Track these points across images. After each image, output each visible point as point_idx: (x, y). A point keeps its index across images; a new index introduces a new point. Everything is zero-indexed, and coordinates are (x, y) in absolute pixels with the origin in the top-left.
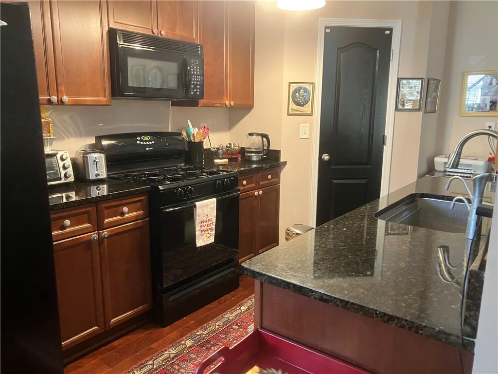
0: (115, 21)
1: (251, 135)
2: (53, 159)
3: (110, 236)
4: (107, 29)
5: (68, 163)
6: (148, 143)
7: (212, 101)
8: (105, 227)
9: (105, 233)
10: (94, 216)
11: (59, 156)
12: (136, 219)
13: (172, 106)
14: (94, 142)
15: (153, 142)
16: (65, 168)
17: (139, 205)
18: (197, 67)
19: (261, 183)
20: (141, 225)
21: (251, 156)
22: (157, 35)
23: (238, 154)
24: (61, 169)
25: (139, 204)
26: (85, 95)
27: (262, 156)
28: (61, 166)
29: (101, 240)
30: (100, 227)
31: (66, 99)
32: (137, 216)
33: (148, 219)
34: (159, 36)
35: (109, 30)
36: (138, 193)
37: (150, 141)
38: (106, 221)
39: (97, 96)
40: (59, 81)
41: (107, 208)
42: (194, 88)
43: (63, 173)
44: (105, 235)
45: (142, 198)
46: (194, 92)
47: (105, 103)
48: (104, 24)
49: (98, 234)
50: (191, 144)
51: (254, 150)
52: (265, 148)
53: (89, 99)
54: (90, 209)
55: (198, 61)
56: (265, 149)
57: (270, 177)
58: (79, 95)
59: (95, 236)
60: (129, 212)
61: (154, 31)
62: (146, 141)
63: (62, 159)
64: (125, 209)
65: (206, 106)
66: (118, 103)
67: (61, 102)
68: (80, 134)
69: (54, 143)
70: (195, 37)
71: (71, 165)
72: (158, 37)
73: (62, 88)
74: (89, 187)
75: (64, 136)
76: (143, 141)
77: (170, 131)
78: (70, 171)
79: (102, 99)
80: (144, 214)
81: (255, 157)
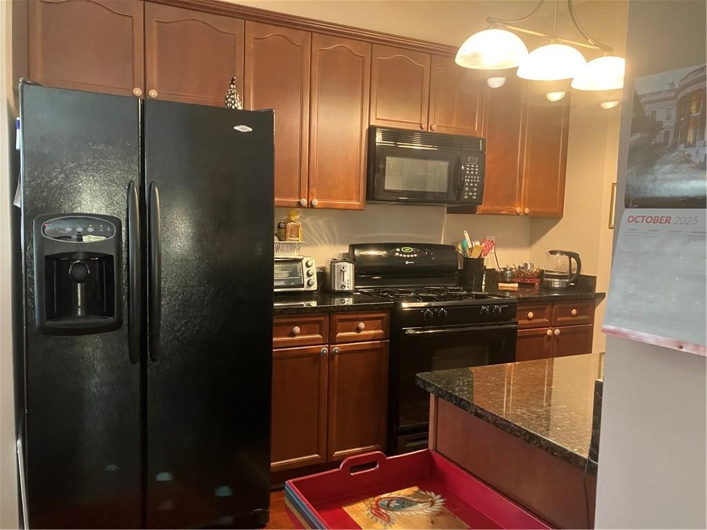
0: (377, 117)
1: (553, 253)
2: (299, 265)
3: (340, 353)
4: (367, 127)
5: (313, 270)
6: (408, 256)
7: (497, 208)
8: (337, 341)
9: (336, 348)
10: (326, 327)
11: (304, 262)
12: (374, 338)
13: (448, 213)
14: (347, 251)
15: (415, 255)
16: (309, 275)
17: (378, 324)
18: (475, 166)
19: (559, 319)
20: (379, 346)
21: (551, 282)
22: (426, 130)
23: (536, 278)
24: (305, 276)
25: (379, 321)
26: (337, 198)
27: (567, 283)
28: (305, 272)
29: (331, 355)
30: (331, 340)
31: (316, 202)
32: (375, 335)
33: (388, 341)
34: (429, 130)
35: (369, 128)
36: (377, 308)
37: (412, 253)
38: (339, 334)
39: (350, 199)
40: (311, 183)
41: (341, 320)
42: (468, 191)
43: (306, 280)
44: (336, 350)
45: (384, 315)
46: (468, 195)
47: (357, 208)
48: (364, 122)
49: (329, 348)
50: (467, 261)
51: (557, 274)
52: (575, 272)
53: (341, 203)
54: (322, 318)
55: (477, 158)
56: (574, 274)
57: (574, 312)
58: (330, 197)
59: (325, 349)
60: (365, 330)
61: (423, 126)
62: (407, 254)
63: (308, 266)
64: (362, 325)
65: (487, 213)
66: (374, 208)
67: (311, 206)
68: (334, 241)
69: (302, 249)
70: (478, 129)
71: (315, 274)
72: (427, 132)
73: (313, 190)
74: (332, 299)
75: (317, 242)
76: (403, 253)
77: (442, 243)
78: (314, 278)
79: (356, 203)
80: (383, 334)
81: (557, 283)
